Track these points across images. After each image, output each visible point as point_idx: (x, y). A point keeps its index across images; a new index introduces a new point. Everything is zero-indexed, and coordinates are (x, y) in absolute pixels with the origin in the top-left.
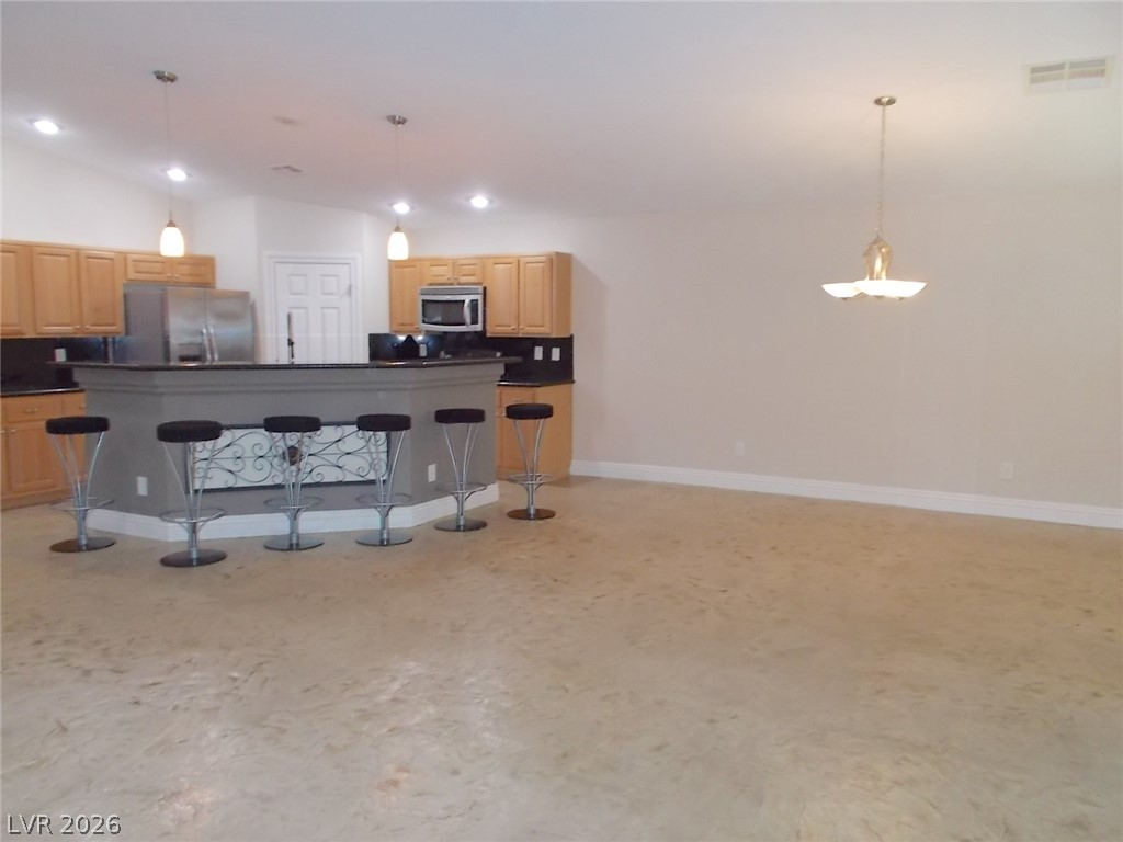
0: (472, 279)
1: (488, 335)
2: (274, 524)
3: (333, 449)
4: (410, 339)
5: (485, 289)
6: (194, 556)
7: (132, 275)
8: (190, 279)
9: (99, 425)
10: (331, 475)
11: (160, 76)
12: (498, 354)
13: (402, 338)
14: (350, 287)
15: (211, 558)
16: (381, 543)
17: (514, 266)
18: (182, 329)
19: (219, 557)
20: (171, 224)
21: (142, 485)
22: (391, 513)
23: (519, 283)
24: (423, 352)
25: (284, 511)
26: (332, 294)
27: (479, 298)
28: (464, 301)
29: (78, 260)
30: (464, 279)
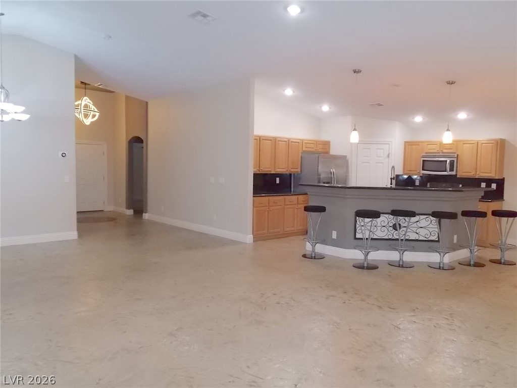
0: (450, 151)
1: (458, 177)
2: (394, 256)
3: (415, 225)
4: (410, 178)
5: (458, 155)
6: (365, 265)
7: (304, 149)
8: (322, 150)
9: (322, 209)
10: (413, 236)
11: (355, 72)
12: (461, 186)
13: (406, 177)
14: (389, 154)
15: (372, 267)
16: (440, 268)
17: (475, 146)
18: (323, 170)
19: (376, 268)
20: (355, 130)
21: (334, 235)
22: (445, 256)
23: (477, 153)
24: (417, 183)
25: (396, 250)
26: (381, 157)
27: (455, 159)
28: (446, 161)
29: (289, 143)
30: (445, 151)
